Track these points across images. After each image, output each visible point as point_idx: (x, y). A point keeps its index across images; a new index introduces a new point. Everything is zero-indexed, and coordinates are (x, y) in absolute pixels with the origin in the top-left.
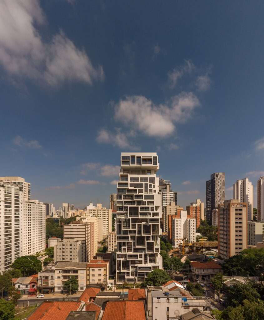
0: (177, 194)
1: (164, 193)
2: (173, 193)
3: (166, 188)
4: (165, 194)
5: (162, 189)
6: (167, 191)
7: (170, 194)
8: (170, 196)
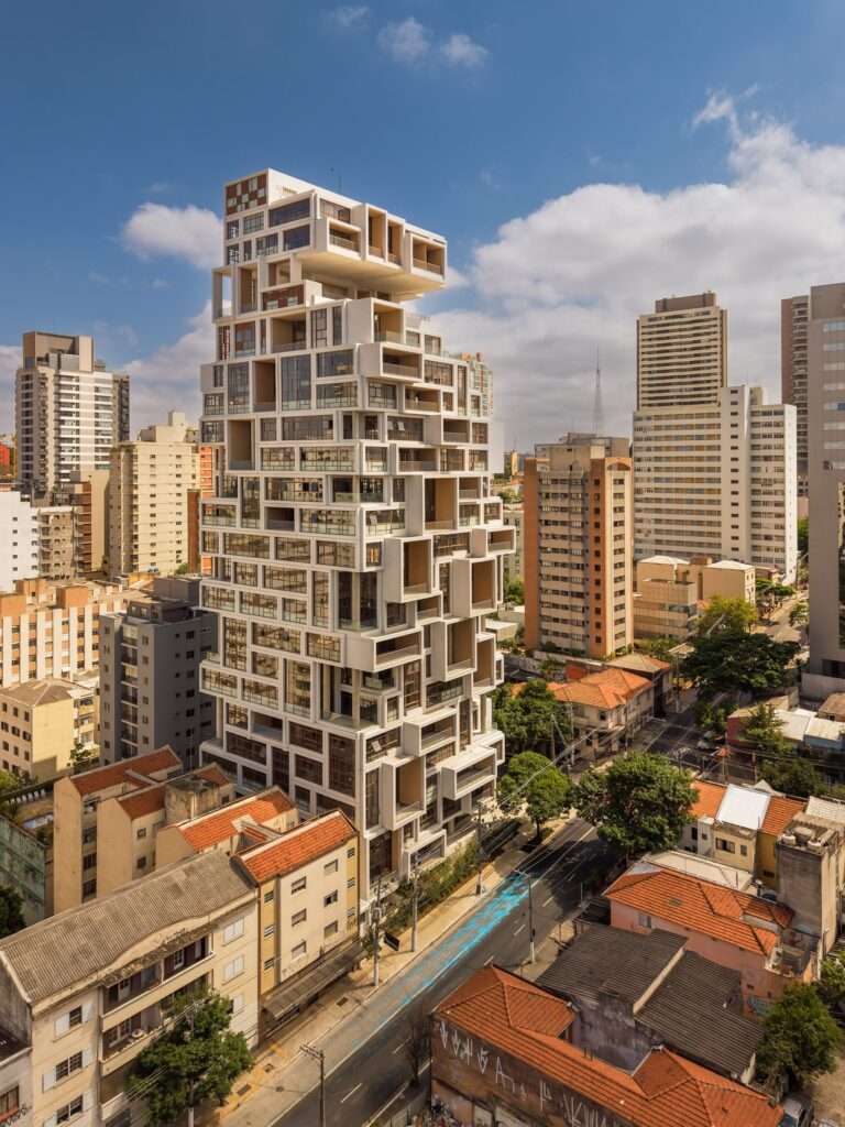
0: (127, 382)
1: (62, 373)
2: (108, 376)
3: (74, 350)
4: (70, 378)
5: (53, 351)
6: (82, 368)
7: (97, 381)
8: (97, 389)
